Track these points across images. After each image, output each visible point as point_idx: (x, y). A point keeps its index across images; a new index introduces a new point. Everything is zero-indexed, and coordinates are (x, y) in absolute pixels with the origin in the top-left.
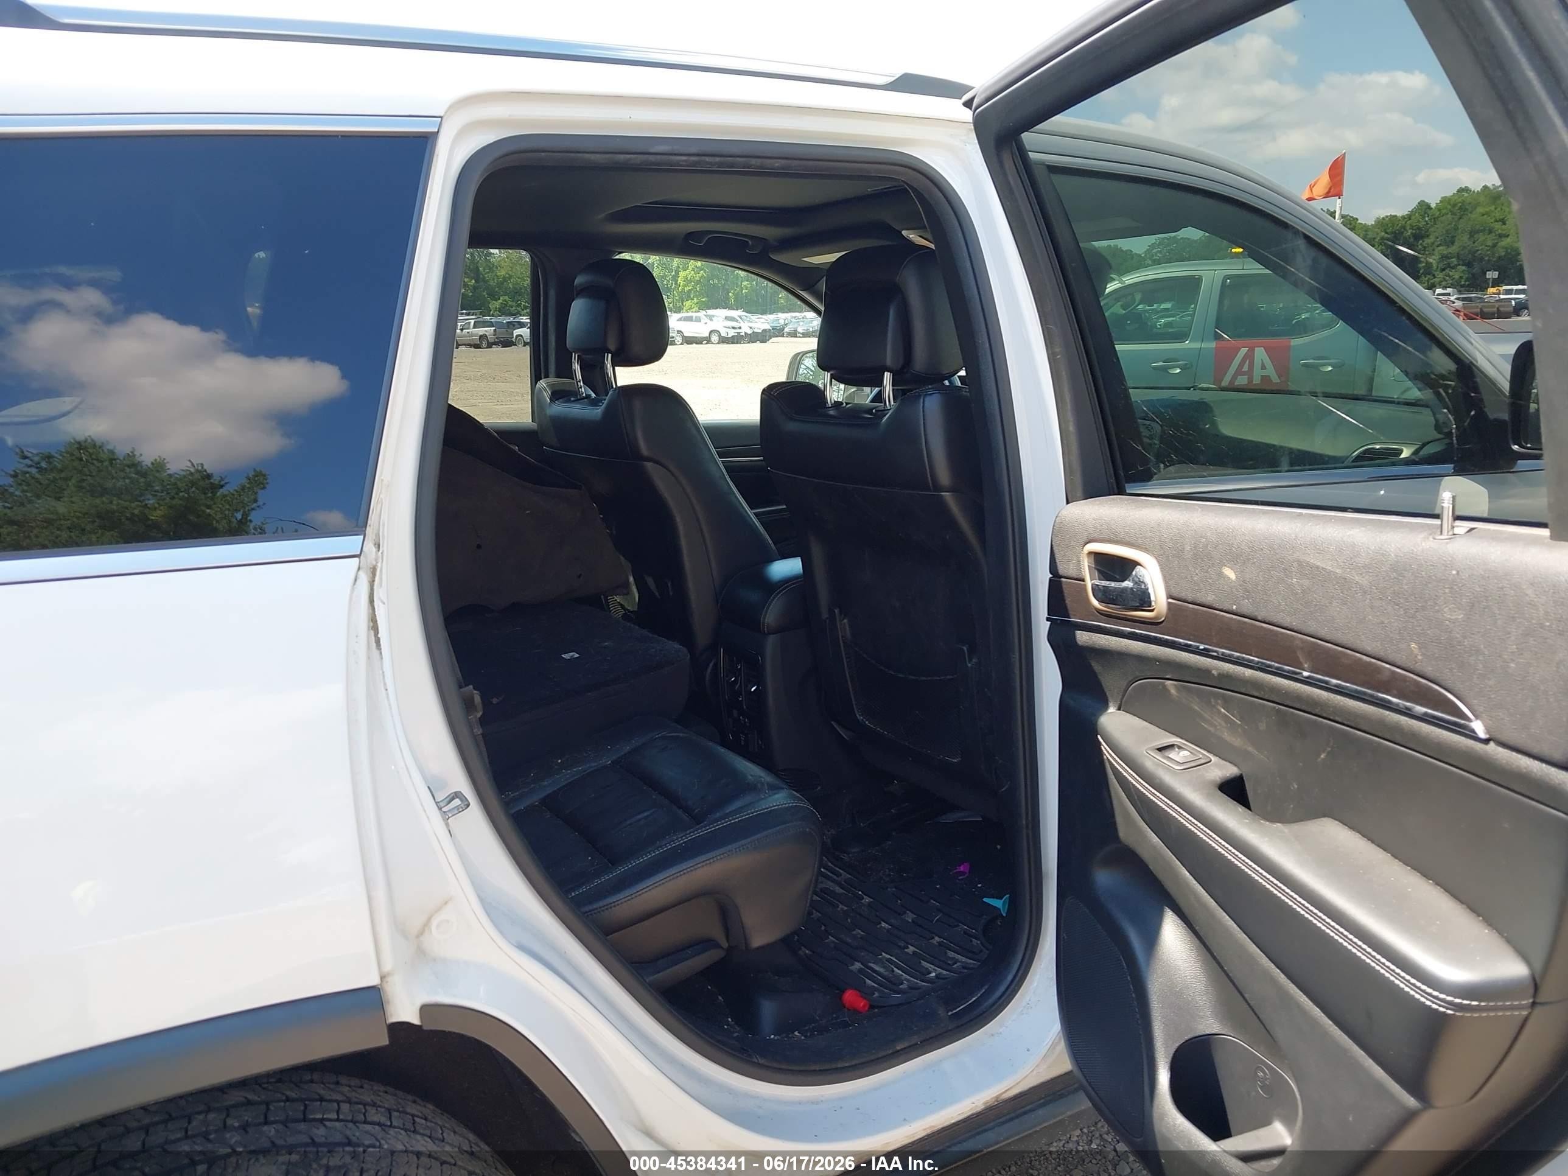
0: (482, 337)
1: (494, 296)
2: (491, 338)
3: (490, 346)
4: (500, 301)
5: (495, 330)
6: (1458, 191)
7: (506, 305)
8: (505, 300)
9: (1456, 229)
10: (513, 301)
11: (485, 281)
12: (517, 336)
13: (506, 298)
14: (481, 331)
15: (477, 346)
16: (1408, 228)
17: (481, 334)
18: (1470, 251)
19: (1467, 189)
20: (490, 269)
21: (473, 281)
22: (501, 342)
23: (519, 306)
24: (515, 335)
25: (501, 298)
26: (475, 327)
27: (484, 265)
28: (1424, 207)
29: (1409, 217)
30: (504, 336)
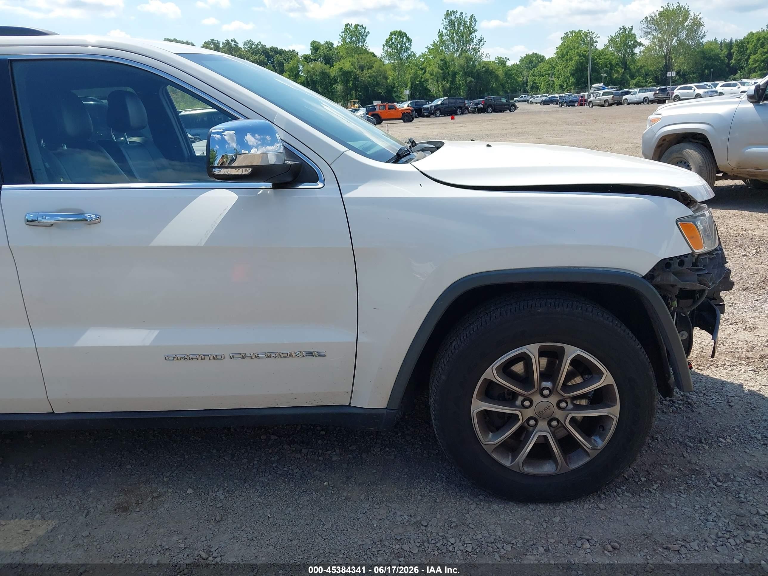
0: (606, 101)
1: (633, 77)
2: (610, 101)
3: (610, 105)
4: (636, 80)
5: (613, 97)
8: (639, 79)
11: (630, 69)
12: (624, 100)
13: (640, 78)
14: (606, 97)
15: (603, 106)
17: (605, 99)
21: (623, 70)
22: (615, 103)
24: (623, 99)
26: (603, 95)
27: (630, 60)
30: (617, 99)
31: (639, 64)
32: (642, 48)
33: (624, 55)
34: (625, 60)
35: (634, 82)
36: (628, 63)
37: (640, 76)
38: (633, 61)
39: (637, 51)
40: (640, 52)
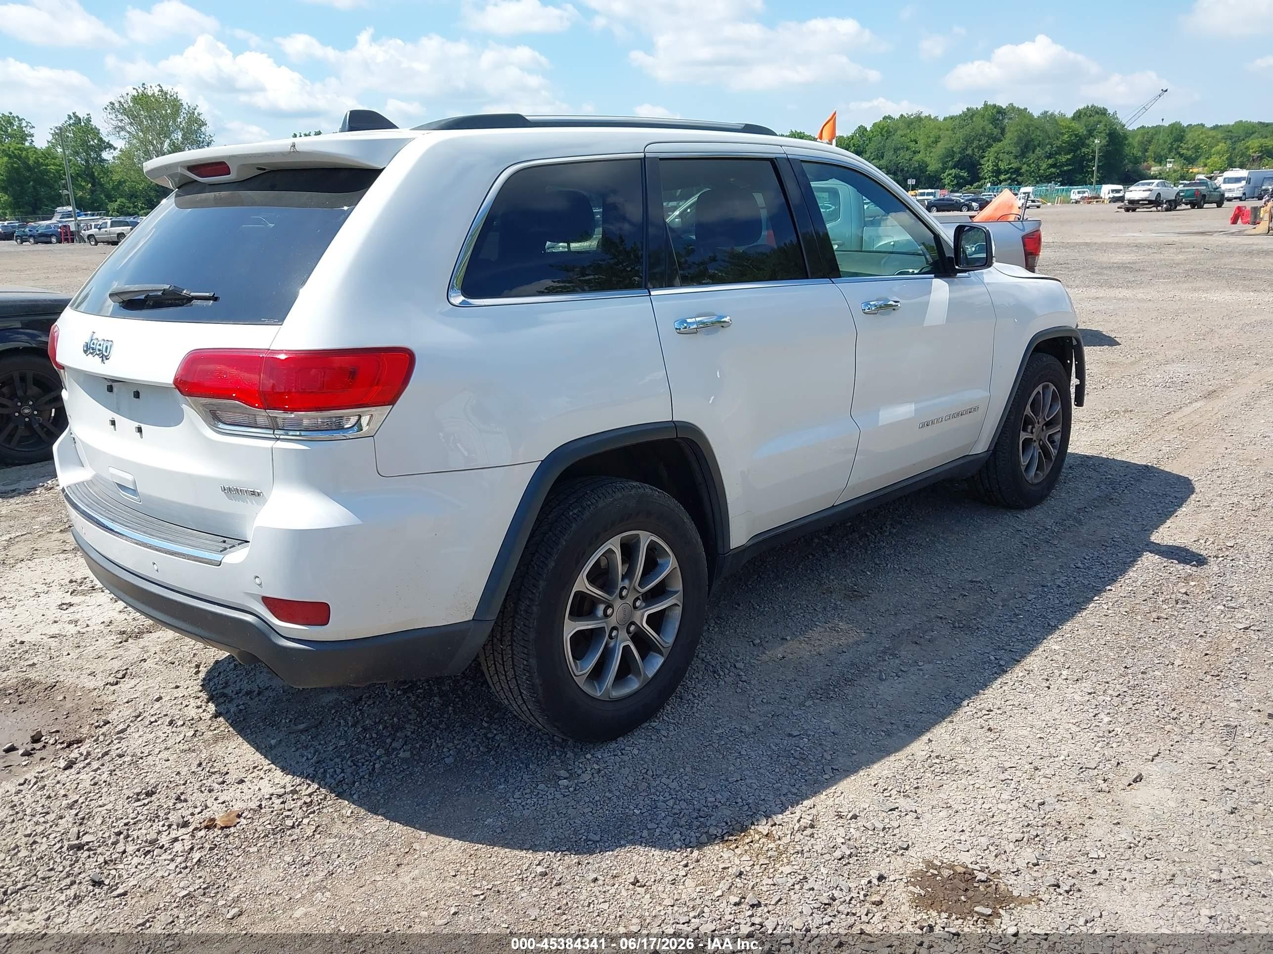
1: (111, 199)
4: (118, 203)
6: (884, 118)
7: (124, 206)
8: (123, 203)
9: (884, 146)
10: (130, 203)
11: (102, 185)
13: (123, 200)
16: (852, 146)
18: (894, 163)
19: (889, 117)
20: (105, 173)
21: (90, 185)
23: (135, 207)
25: (119, 200)
27: (99, 170)
28: (862, 130)
29: (852, 137)
31: (116, 177)
32: (116, 153)
33: (87, 161)
34: (89, 168)
35: (115, 205)
36: (96, 174)
37: (122, 196)
38: (106, 172)
39: (105, 155)
40: (114, 158)
